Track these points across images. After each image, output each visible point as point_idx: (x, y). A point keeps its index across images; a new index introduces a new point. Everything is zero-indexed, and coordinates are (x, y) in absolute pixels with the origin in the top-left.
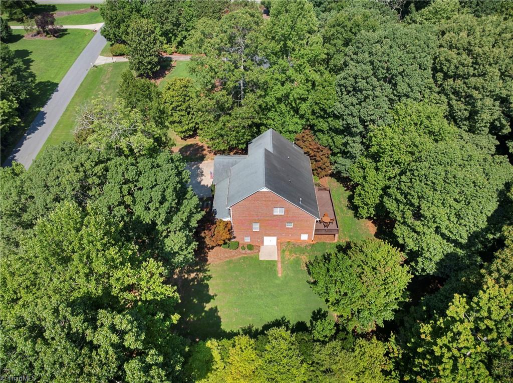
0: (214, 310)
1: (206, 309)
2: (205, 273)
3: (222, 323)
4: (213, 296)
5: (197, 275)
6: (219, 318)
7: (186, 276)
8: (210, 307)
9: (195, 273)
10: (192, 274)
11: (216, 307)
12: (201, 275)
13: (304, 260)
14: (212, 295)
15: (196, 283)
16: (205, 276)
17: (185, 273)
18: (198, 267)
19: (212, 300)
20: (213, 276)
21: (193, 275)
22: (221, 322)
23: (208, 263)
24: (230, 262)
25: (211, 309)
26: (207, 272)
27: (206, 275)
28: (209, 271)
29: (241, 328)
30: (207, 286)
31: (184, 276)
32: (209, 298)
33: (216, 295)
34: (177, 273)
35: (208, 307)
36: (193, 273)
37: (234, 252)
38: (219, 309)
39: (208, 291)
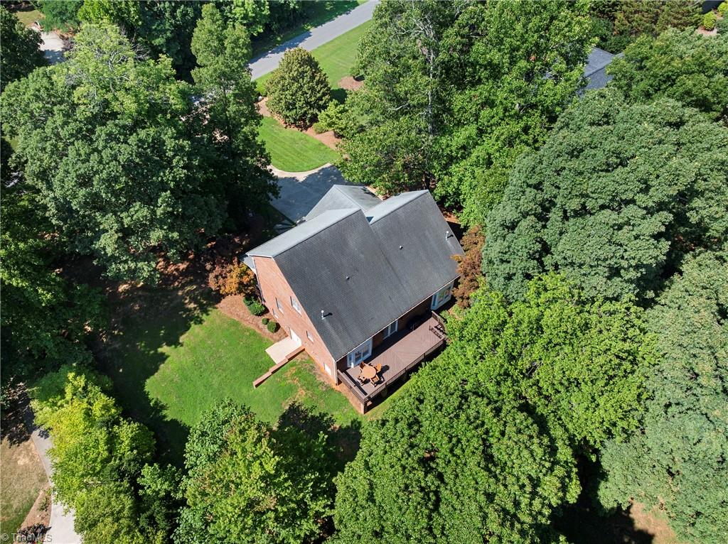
0: (163, 358)
1: (160, 350)
2: (202, 314)
3: (152, 377)
4: (179, 344)
5: (195, 308)
6: (157, 369)
7: (187, 301)
8: (164, 351)
9: (196, 306)
10: (192, 304)
11: (168, 356)
12: (197, 312)
14: (181, 341)
15: (184, 316)
16: (198, 317)
17: (190, 298)
18: (205, 302)
19: (173, 346)
20: (205, 324)
21: (192, 306)
22: (153, 374)
23: (216, 306)
24: (236, 324)
25: (163, 354)
26: (204, 315)
27: (201, 316)
28: (208, 315)
29: (157, 399)
30: (188, 328)
31: (186, 299)
32: (174, 342)
33: (182, 345)
34: (186, 291)
35: (164, 349)
36: (195, 303)
37: (251, 317)
38: (166, 362)
39: (182, 334)
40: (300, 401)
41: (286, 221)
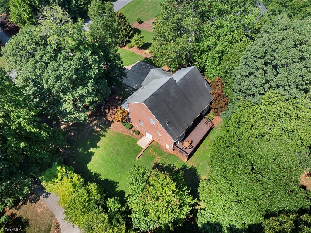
0: (92, 154)
1: (90, 151)
2: (104, 132)
3: (90, 163)
4: (98, 147)
5: (100, 130)
6: (91, 159)
8: (91, 151)
10: (98, 129)
11: (94, 153)
12: (102, 132)
13: (157, 160)
14: (98, 145)
15: (96, 134)
16: (103, 134)
17: (96, 126)
18: (104, 127)
19: (95, 148)
20: (106, 136)
22: (90, 162)
23: (110, 128)
24: (120, 134)
25: (91, 152)
26: (105, 132)
27: (104, 133)
28: (107, 132)
29: (95, 172)
30: (100, 139)
31: (95, 127)
32: (95, 146)
33: (99, 147)
34: (93, 124)
35: (91, 150)
36: (99, 128)
37: (126, 130)
38: (94, 155)
39: (98, 142)
40: (158, 161)
41: (129, 88)
